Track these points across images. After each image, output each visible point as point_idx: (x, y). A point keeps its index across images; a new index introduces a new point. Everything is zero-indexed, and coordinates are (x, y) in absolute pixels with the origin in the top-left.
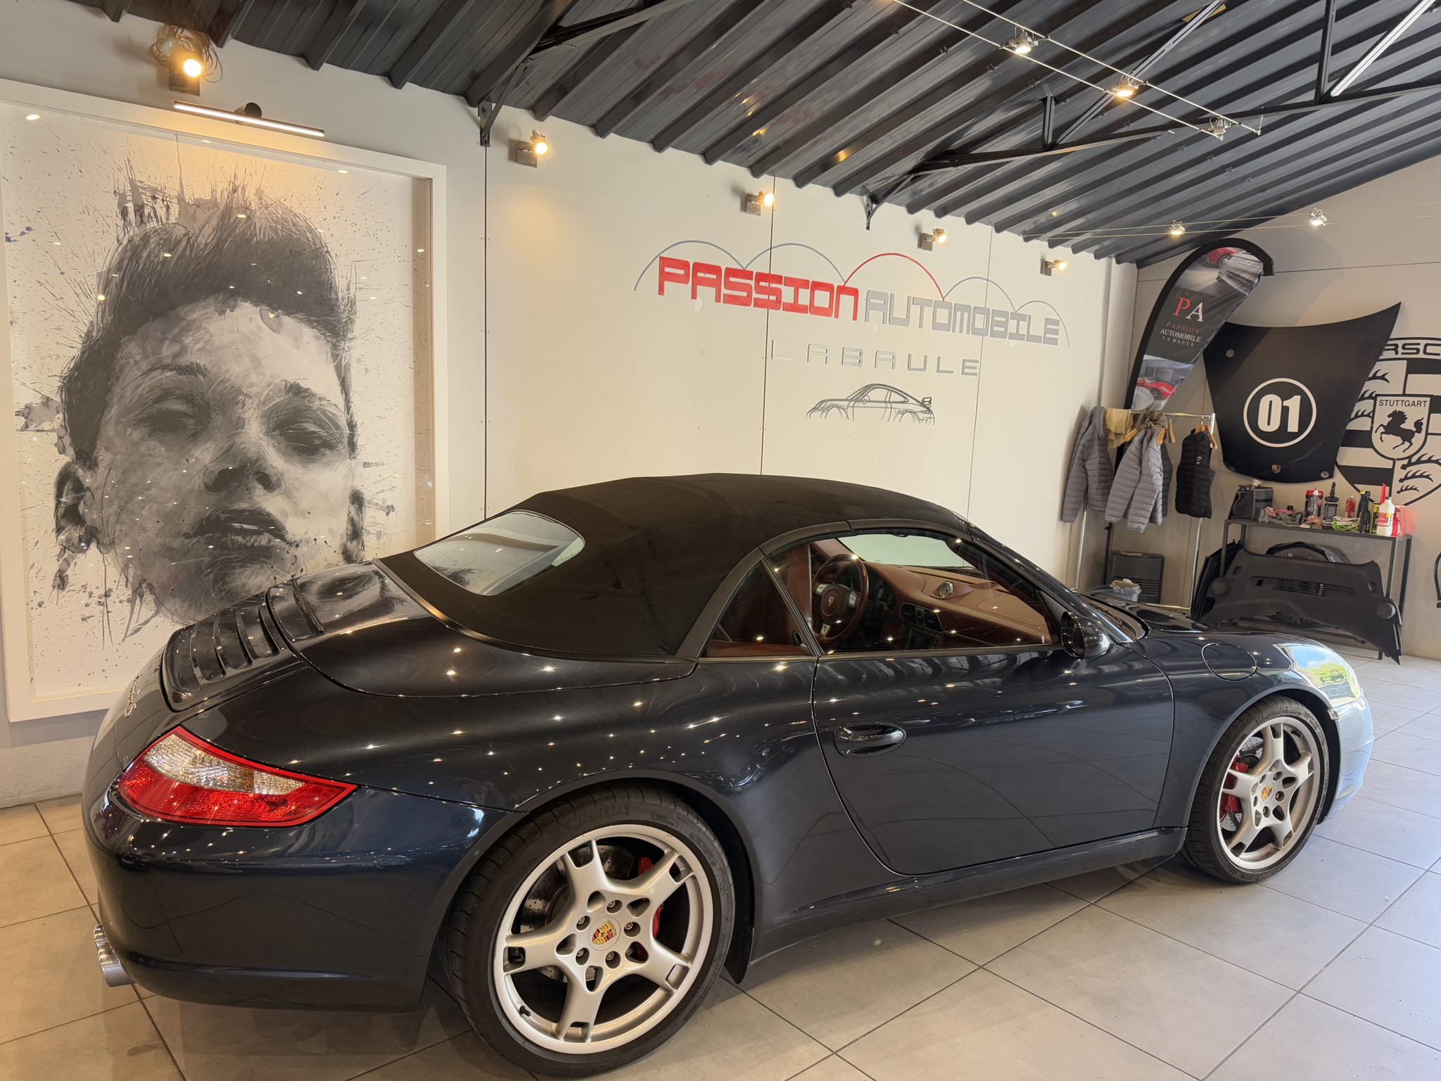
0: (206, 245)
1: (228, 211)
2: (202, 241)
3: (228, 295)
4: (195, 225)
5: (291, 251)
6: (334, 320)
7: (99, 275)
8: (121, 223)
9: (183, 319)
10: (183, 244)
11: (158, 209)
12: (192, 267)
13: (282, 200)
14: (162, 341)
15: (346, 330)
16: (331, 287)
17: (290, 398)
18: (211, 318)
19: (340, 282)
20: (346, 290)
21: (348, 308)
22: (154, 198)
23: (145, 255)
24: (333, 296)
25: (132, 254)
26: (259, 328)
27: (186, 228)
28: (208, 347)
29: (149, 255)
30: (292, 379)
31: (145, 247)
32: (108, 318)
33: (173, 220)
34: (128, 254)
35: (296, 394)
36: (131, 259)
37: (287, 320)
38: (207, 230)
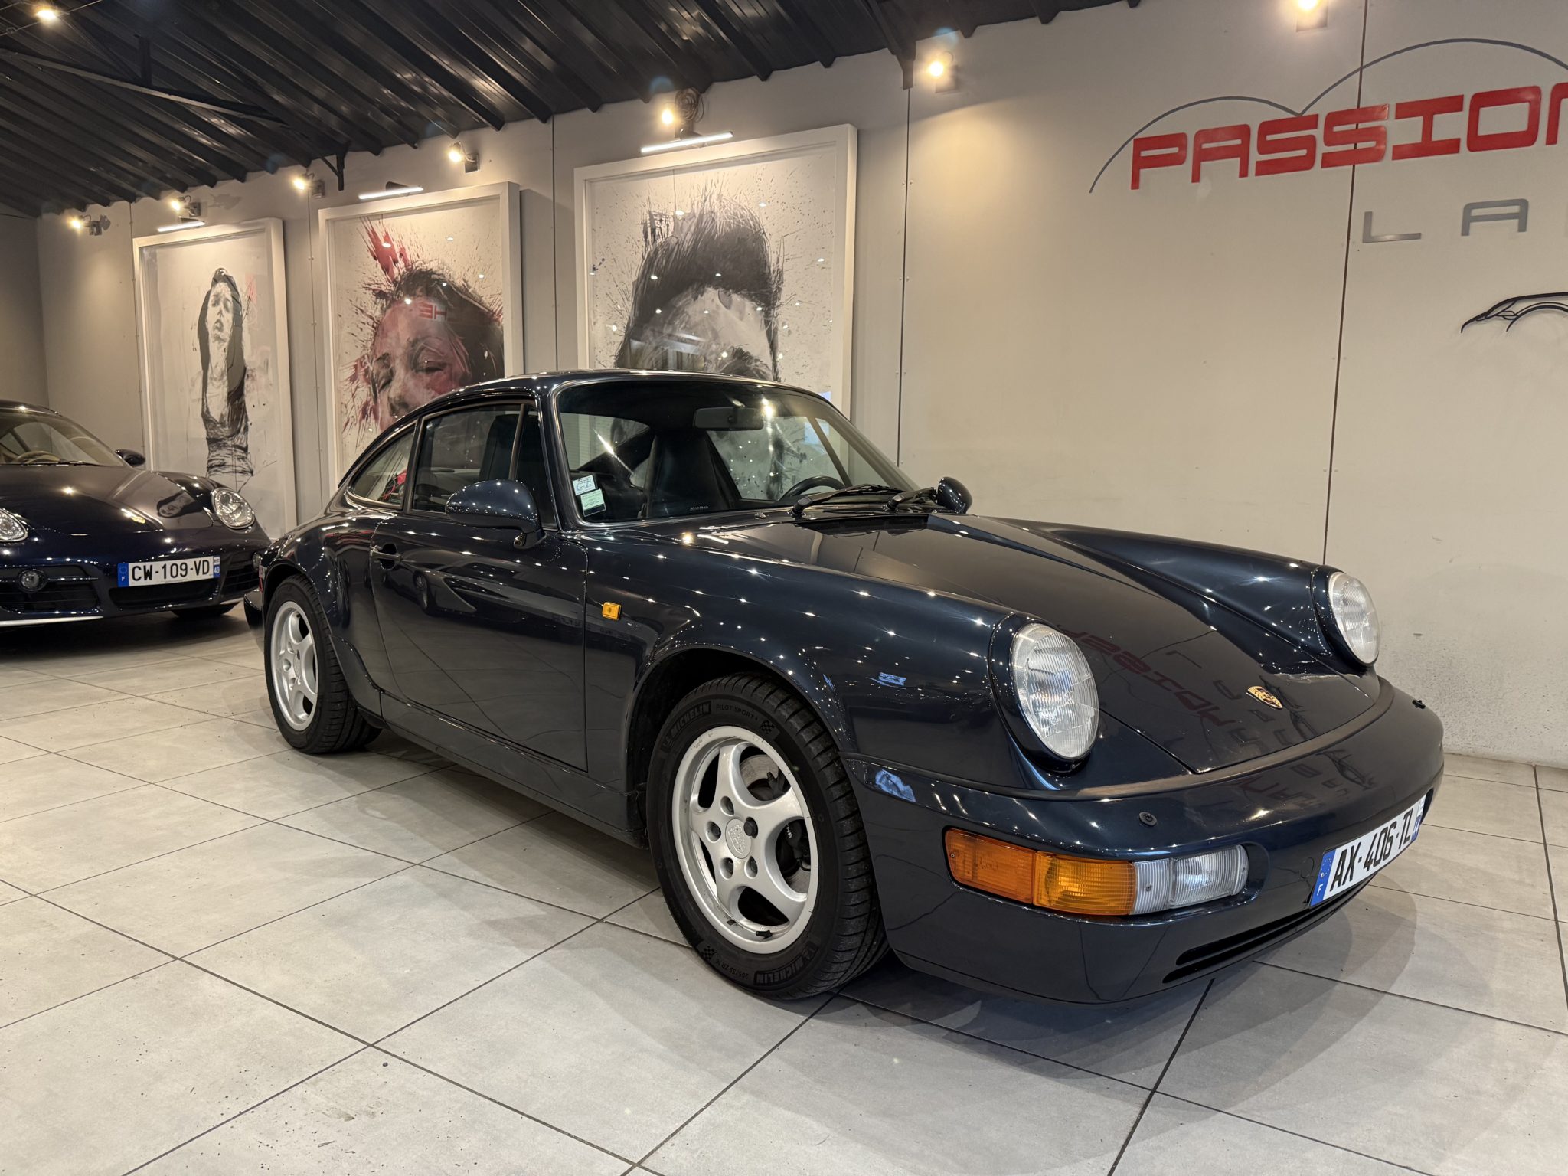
0: (688, 247)
1: (701, 216)
2: (685, 245)
3: (700, 283)
4: (682, 235)
5: (739, 239)
6: (767, 292)
7: (633, 283)
8: (644, 244)
9: (675, 307)
10: (676, 250)
11: (663, 228)
12: (680, 266)
13: (734, 199)
14: (663, 326)
15: (776, 298)
16: (766, 264)
17: (735, 361)
18: (689, 304)
19: (772, 258)
20: (776, 265)
21: (777, 279)
22: (661, 221)
23: (655, 264)
24: (767, 271)
25: (650, 265)
26: (718, 307)
27: (677, 238)
28: (688, 326)
29: (658, 264)
30: (737, 346)
31: (656, 258)
32: (637, 312)
33: (670, 234)
34: (647, 266)
35: (740, 358)
36: (649, 268)
37: (736, 298)
38: (689, 236)
